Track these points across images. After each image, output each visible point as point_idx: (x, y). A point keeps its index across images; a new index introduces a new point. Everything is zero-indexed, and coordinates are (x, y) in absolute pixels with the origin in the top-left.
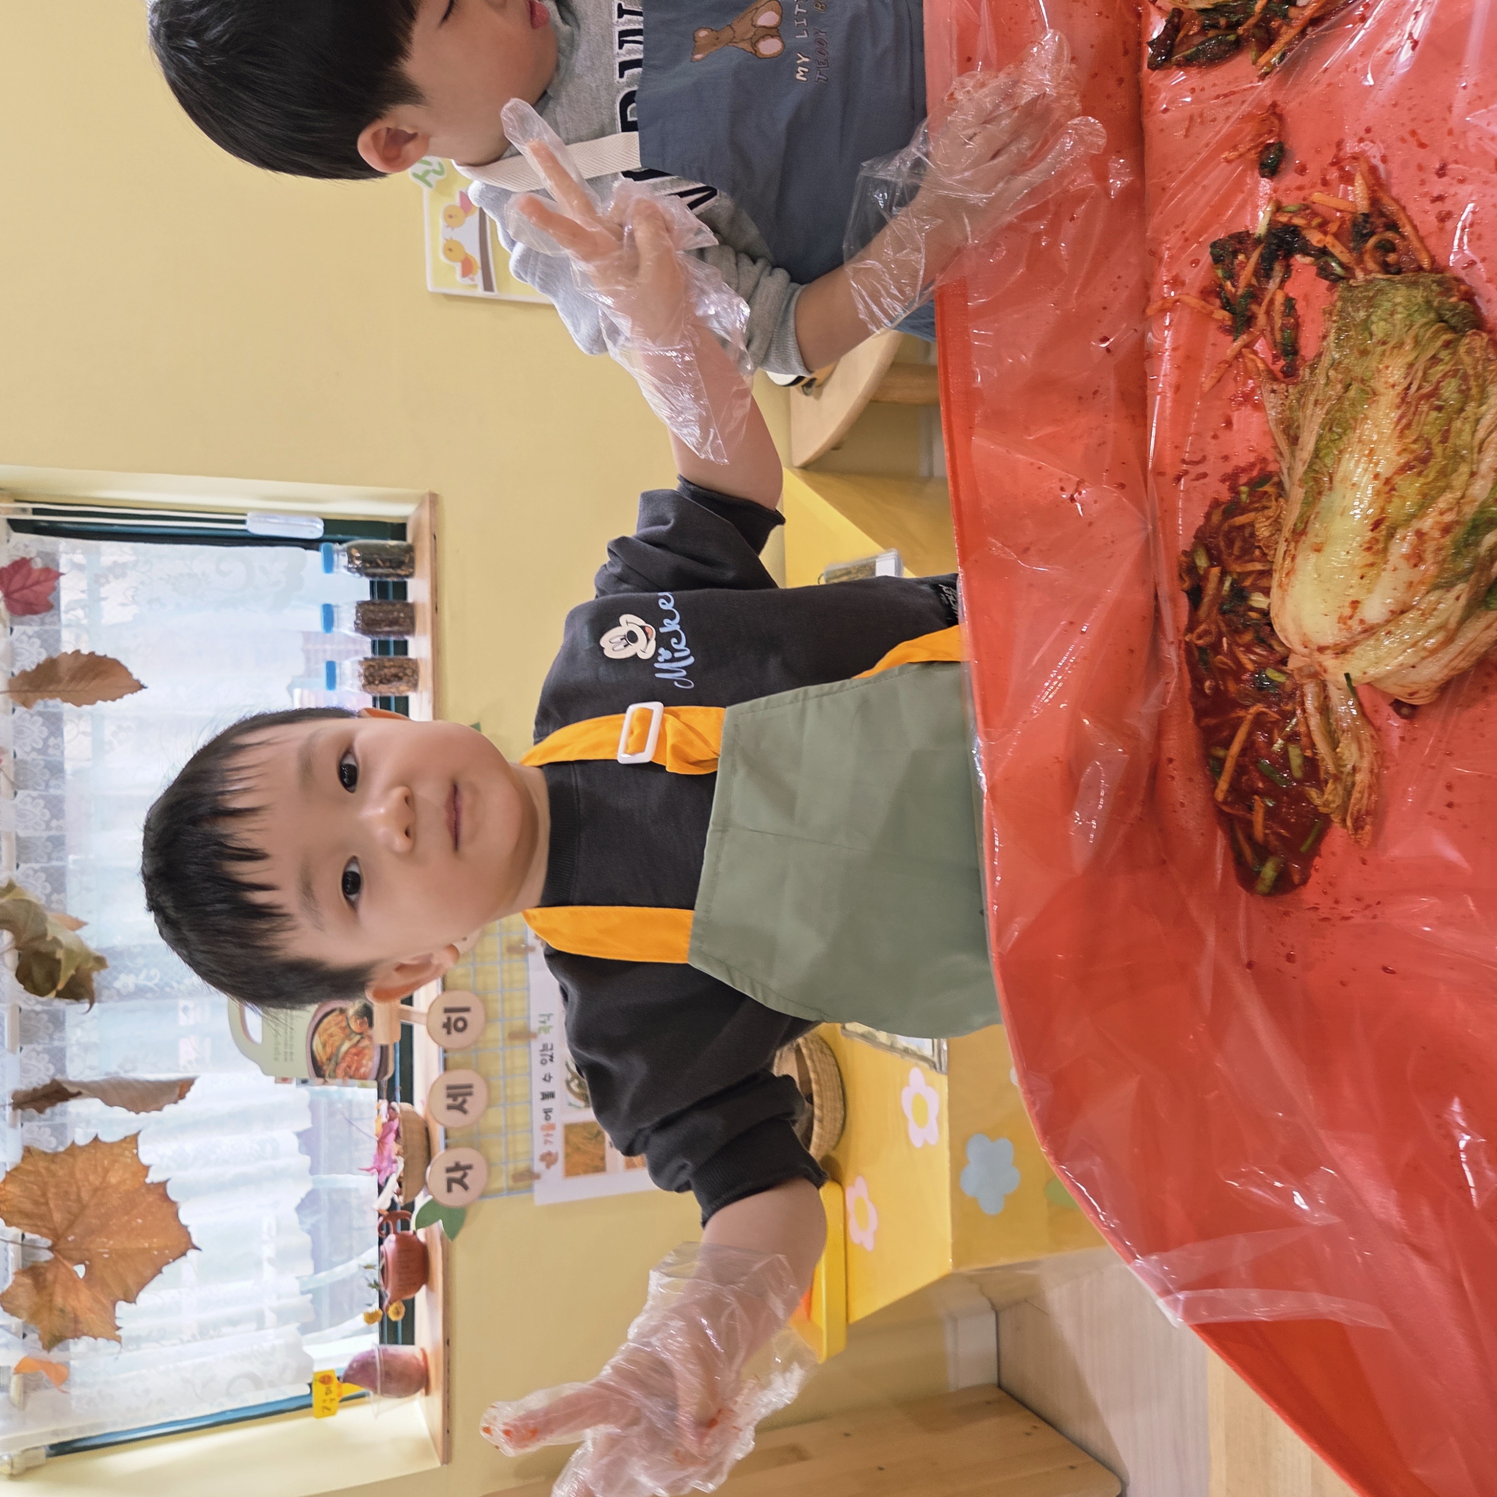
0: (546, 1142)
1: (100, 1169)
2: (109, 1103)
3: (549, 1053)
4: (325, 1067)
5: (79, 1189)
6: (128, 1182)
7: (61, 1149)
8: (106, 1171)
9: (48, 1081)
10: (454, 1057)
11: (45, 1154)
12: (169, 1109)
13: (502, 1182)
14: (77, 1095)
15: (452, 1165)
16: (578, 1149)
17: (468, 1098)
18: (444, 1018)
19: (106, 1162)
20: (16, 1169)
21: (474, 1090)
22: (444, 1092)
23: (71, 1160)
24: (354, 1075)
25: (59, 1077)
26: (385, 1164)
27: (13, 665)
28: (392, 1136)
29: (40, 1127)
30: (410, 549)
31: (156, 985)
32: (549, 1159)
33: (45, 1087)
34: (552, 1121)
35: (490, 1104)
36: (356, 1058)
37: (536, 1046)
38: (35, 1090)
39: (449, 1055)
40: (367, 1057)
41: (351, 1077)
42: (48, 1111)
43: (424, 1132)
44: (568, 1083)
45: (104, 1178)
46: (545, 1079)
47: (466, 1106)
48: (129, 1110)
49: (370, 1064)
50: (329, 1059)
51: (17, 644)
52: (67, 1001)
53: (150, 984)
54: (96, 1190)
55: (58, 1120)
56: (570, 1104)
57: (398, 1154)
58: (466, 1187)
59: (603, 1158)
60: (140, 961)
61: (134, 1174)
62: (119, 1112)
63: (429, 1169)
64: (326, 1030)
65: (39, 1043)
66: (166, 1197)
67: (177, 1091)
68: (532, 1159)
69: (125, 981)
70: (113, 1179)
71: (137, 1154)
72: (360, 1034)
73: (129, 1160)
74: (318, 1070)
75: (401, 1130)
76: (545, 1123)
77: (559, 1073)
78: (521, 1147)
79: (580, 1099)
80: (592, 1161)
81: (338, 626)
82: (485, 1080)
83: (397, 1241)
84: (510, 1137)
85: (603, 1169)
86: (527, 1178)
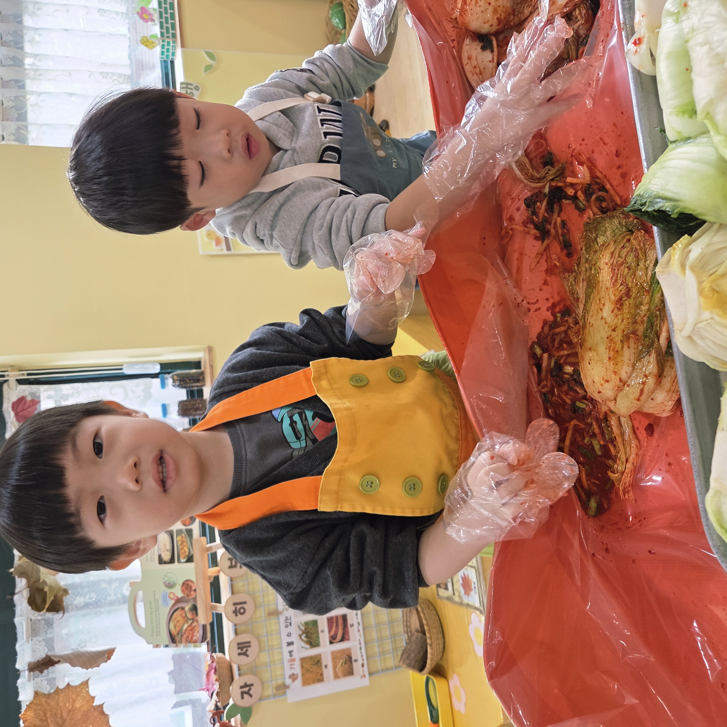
0: (291, 668)
1: (71, 700)
2: (73, 665)
3: (289, 621)
4: (176, 638)
5: (61, 711)
6: (85, 706)
7: (52, 691)
8: (74, 701)
9: (44, 656)
10: (241, 628)
11: (45, 694)
12: (103, 665)
13: (269, 691)
14: (59, 662)
15: (243, 684)
16: (309, 670)
17: (249, 649)
18: (233, 608)
19: (74, 696)
20: (31, 703)
21: (252, 644)
22: (236, 646)
23: (57, 696)
24: (190, 641)
25: (50, 654)
26: (210, 686)
28: (213, 671)
29: (42, 681)
30: (202, 373)
31: (94, 601)
32: (293, 677)
33: (43, 659)
34: (293, 657)
35: (260, 651)
36: (191, 632)
37: (282, 618)
38: (38, 661)
39: (238, 627)
40: (196, 631)
41: (189, 642)
42: (45, 671)
43: (229, 668)
44: (300, 636)
45: (73, 705)
46: (288, 635)
47: (248, 653)
48: (83, 668)
49: (198, 635)
50: (178, 634)
52: (53, 613)
53: (91, 601)
54: (70, 711)
55: (51, 676)
56: (302, 647)
57: (216, 680)
58: (251, 696)
59: (322, 674)
60: (86, 590)
61: (88, 702)
62: (78, 670)
63: (231, 688)
64: (176, 618)
65: (40, 636)
66: (103, 713)
67: (106, 655)
68: (285, 678)
69: (79, 601)
70: (77, 705)
71: (88, 691)
72: (192, 619)
73: (85, 694)
74: (173, 640)
75: (217, 667)
76: (290, 658)
77: (295, 631)
78: (279, 672)
79: (307, 644)
80: (316, 676)
81: (170, 414)
82: (257, 638)
83: (220, 725)
84: (272, 668)
85: (323, 680)
86: (283, 688)
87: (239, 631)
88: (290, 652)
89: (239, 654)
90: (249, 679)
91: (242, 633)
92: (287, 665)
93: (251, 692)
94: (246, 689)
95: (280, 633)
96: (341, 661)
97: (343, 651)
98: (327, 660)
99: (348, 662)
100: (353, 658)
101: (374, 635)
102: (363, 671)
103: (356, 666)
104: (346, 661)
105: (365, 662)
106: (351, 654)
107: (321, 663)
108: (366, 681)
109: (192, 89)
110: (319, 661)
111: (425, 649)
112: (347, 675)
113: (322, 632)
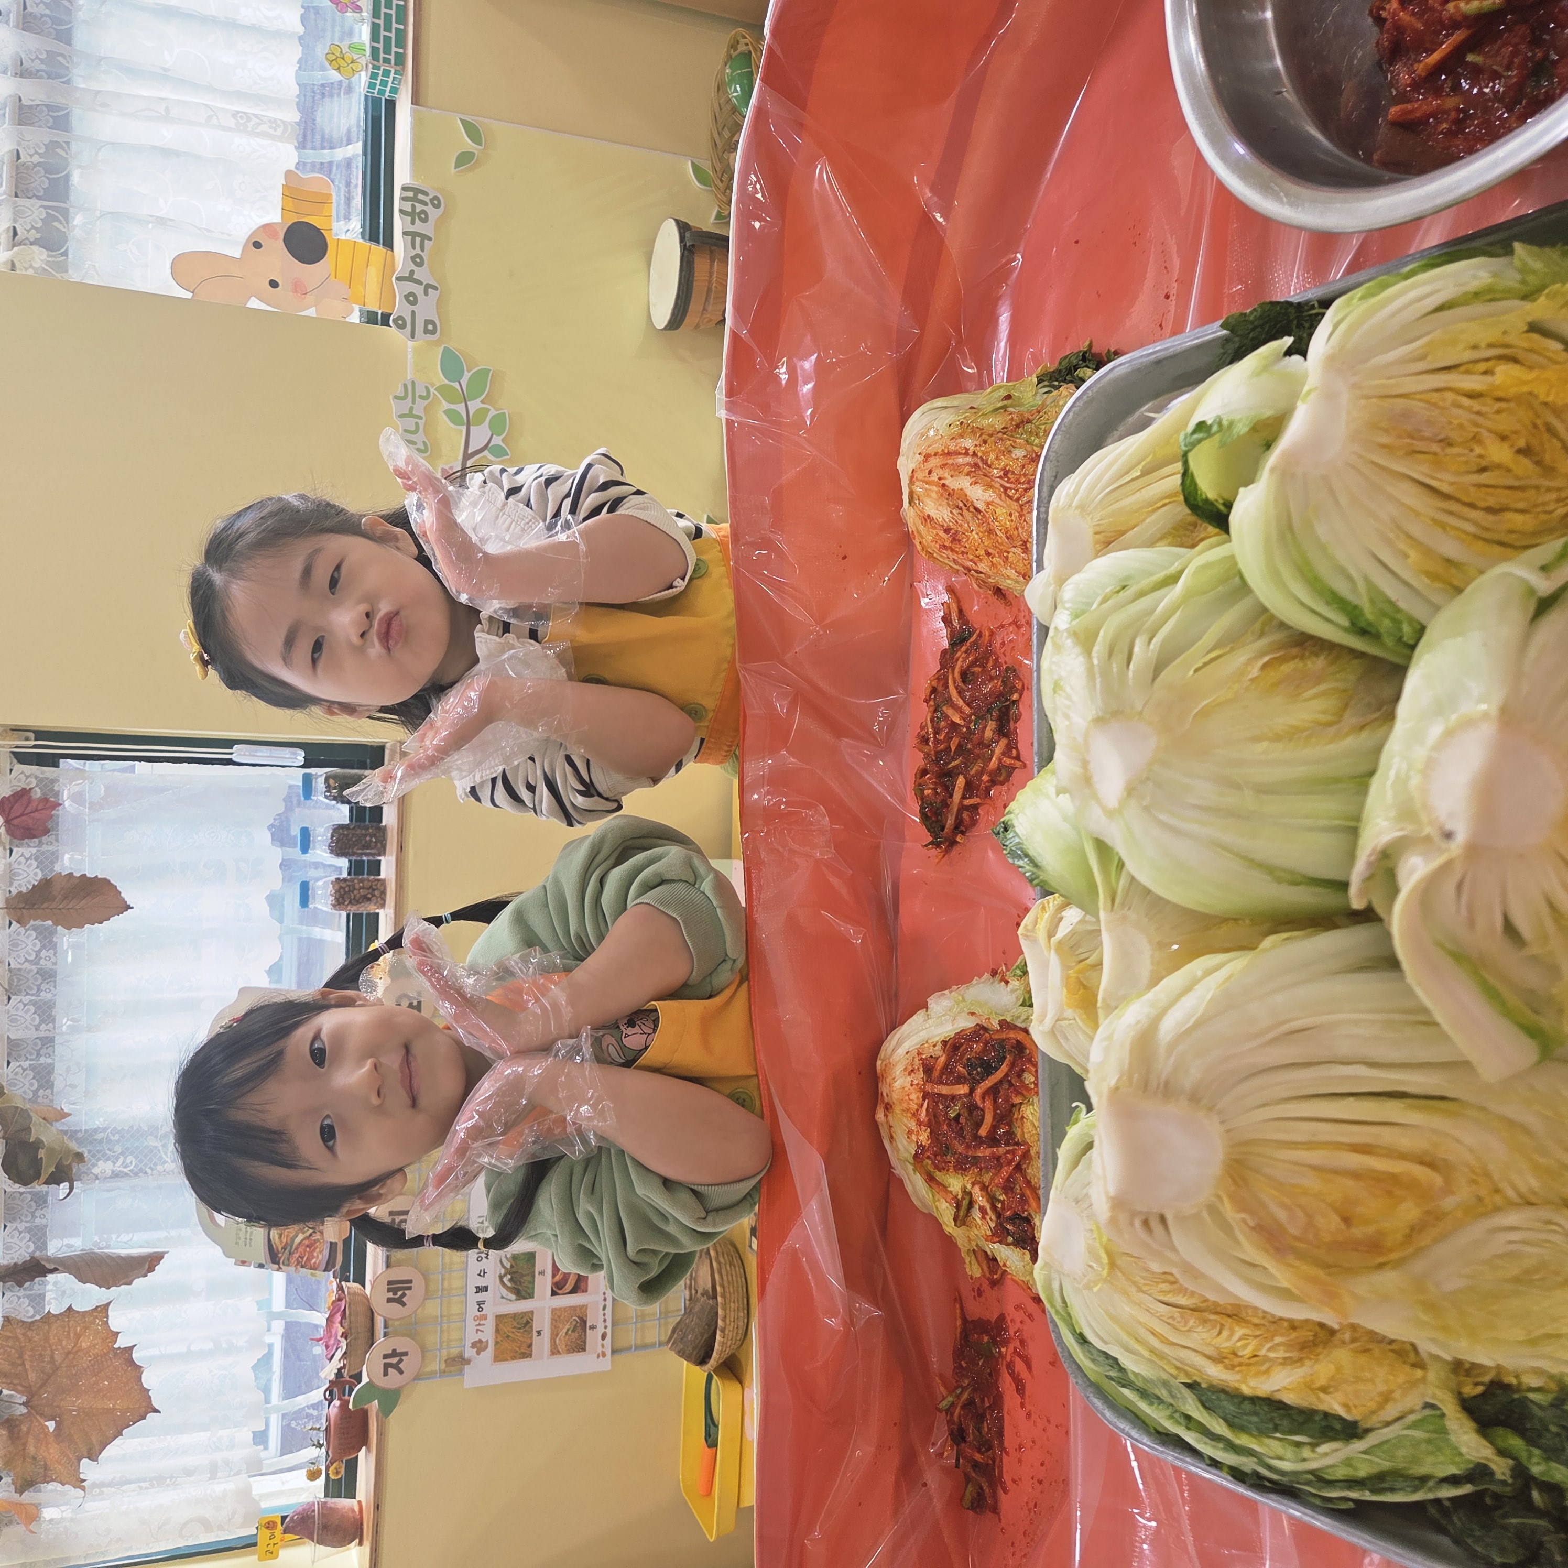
0: (478, 1331)
1: (72, 1335)
2: (82, 1279)
4: (280, 1255)
6: (99, 1345)
7: (38, 1318)
8: (78, 1337)
9: (28, 1257)
11: (23, 1322)
12: (137, 1282)
13: (434, 1365)
14: (54, 1270)
15: (389, 1352)
16: (508, 1337)
17: (406, 1292)
19: (78, 1329)
21: (414, 1285)
22: (386, 1286)
23: (46, 1327)
24: (306, 1264)
25: (38, 1254)
26: (332, 1342)
27: (11, 884)
28: (338, 1318)
29: (19, 1298)
31: (131, 1170)
32: (479, 1346)
33: (25, 1262)
34: (484, 1312)
36: (308, 1250)
40: (318, 1250)
41: (302, 1267)
42: (27, 1283)
43: (369, 1314)
44: (501, 1277)
45: (76, 1343)
46: (479, 1275)
47: (404, 1299)
48: (100, 1286)
49: (320, 1257)
50: (284, 1248)
51: (15, 866)
52: (50, 1185)
53: (126, 1170)
54: (68, 1353)
55: (36, 1291)
56: (502, 1297)
57: (345, 1335)
58: (401, 1372)
59: (530, 1346)
60: (118, 1149)
61: (104, 1340)
62: (91, 1287)
63: (368, 1354)
65: (22, 1222)
66: (132, 1362)
67: (147, 1266)
68: (464, 1346)
69: (103, 1167)
70: (84, 1344)
71: (107, 1322)
73: (100, 1327)
74: (274, 1257)
75: (347, 1311)
76: (478, 1314)
77: (493, 1269)
78: (455, 1335)
79: (511, 1292)
80: (519, 1348)
81: (314, 848)
82: (423, 1275)
83: (341, 1406)
84: (445, 1326)
85: (530, 1355)
86: (458, 1362)
87: (393, 1259)
88: (480, 1304)
89: (389, 1300)
90: (400, 1344)
91: (399, 1264)
92: (471, 1325)
93: (401, 1366)
94: (394, 1360)
95: (466, 1270)
96: (567, 1327)
97: (573, 1308)
98: (542, 1322)
99: (579, 1329)
100: (588, 1324)
102: (603, 1346)
103: (592, 1338)
104: (575, 1326)
105: (609, 1331)
106: (586, 1316)
107: (531, 1327)
108: (605, 1364)
109: (426, 204)
110: (528, 1322)
111: (713, 1328)
112: (574, 1351)
113: (540, 1273)
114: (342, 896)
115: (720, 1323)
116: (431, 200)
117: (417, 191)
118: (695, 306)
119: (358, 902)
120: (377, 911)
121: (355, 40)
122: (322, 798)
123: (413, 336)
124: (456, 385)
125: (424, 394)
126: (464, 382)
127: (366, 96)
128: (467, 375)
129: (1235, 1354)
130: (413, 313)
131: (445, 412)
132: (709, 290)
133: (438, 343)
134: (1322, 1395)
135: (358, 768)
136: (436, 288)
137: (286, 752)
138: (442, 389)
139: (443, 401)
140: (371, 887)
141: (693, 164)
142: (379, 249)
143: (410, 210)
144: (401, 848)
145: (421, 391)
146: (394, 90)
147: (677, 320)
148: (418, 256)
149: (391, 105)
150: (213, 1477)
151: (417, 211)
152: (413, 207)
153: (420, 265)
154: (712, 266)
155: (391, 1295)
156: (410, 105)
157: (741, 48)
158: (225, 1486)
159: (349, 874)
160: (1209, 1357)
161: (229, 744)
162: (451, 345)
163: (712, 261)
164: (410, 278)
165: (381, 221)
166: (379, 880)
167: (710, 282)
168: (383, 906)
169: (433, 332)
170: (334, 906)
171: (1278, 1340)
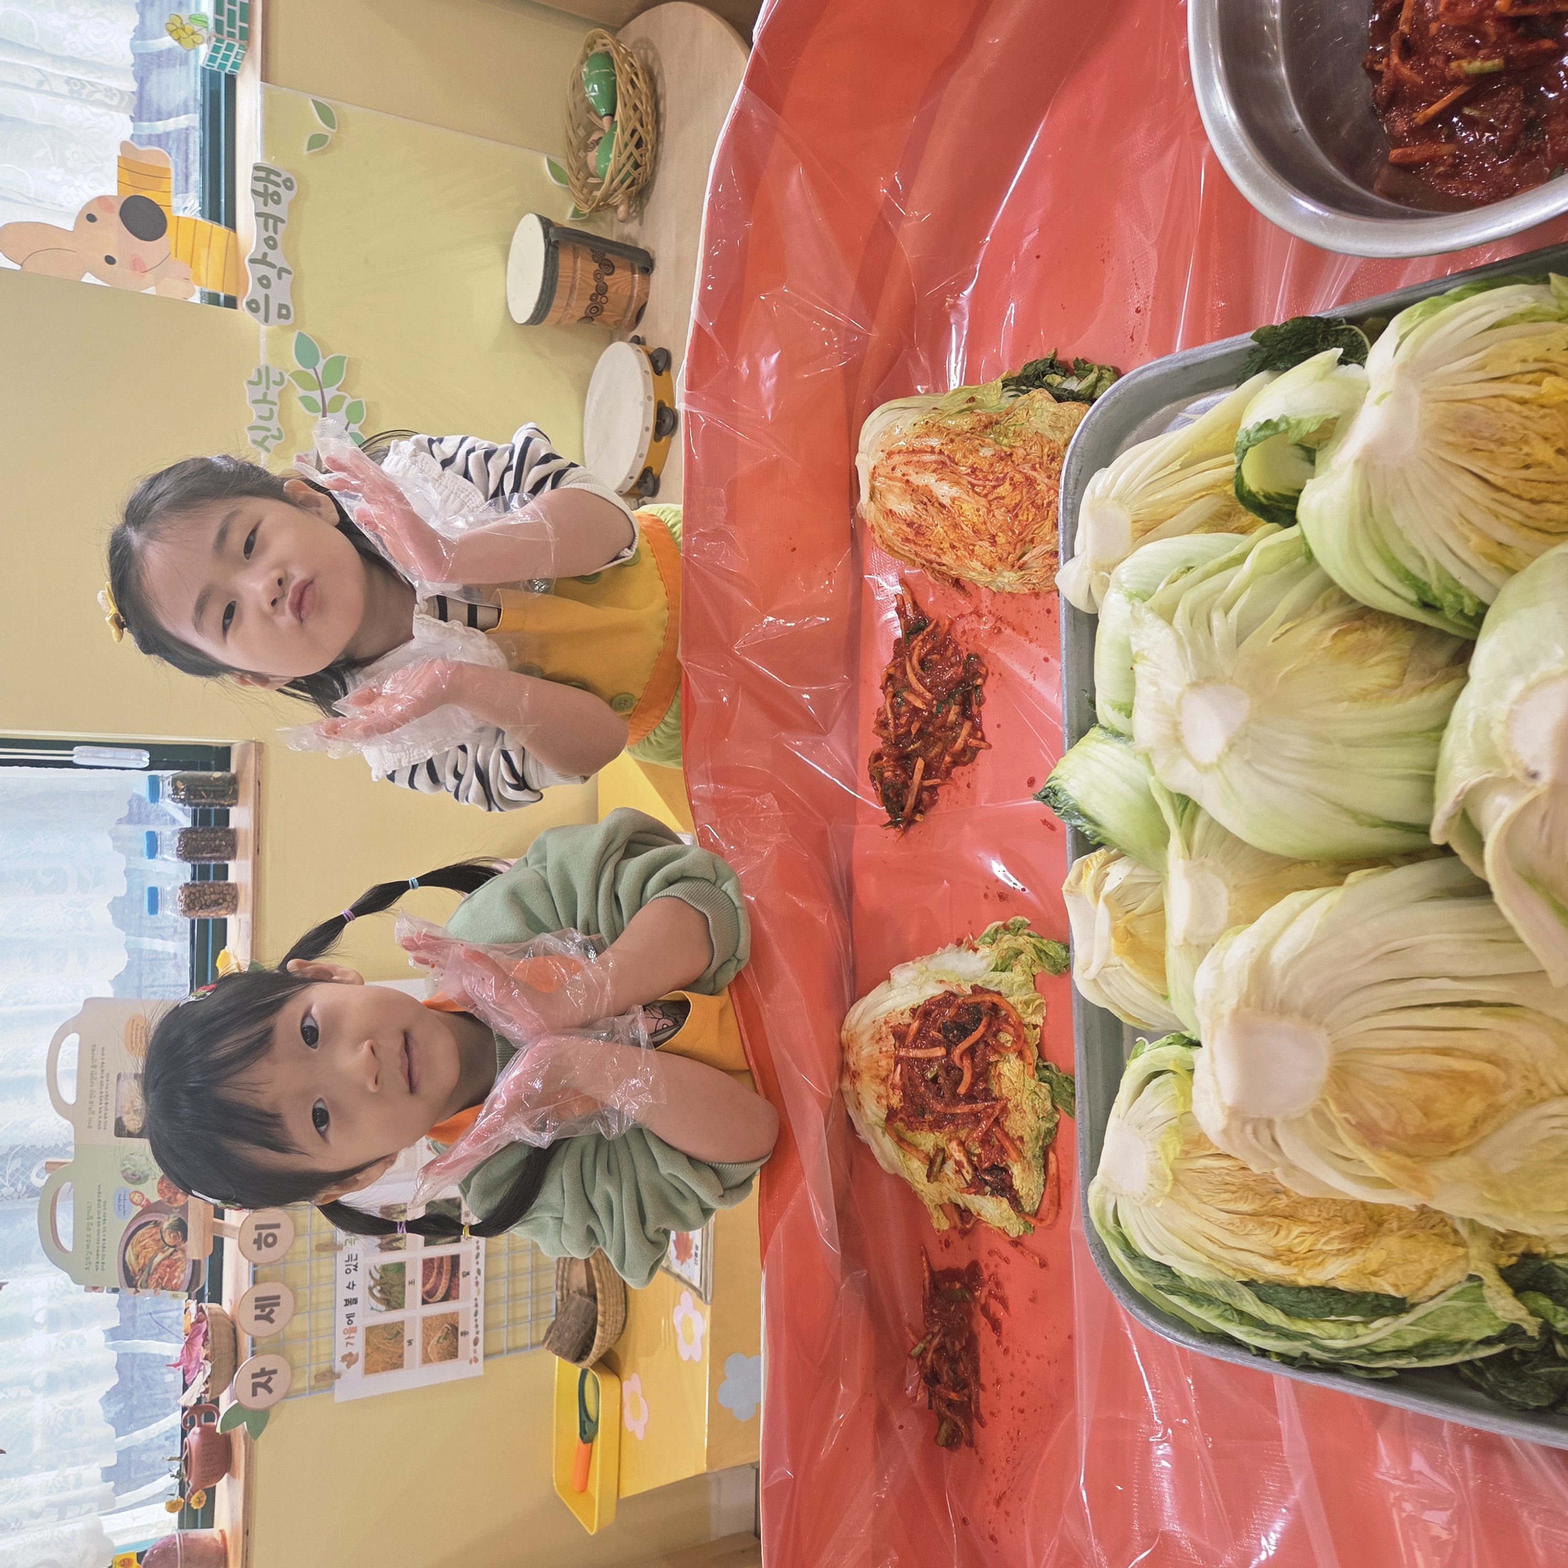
0: (348, 1344)
3: (354, 1263)
4: (137, 1278)
10: (262, 1272)
13: (304, 1382)
15: (258, 1371)
16: (379, 1348)
17: (276, 1308)
18: (254, 1235)
21: (282, 1300)
22: (251, 1304)
24: (165, 1286)
26: (192, 1365)
28: (200, 1338)
30: (234, 780)
32: (349, 1359)
34: (354, 1325)
36: (168, 1269)
37: (342, 1257)
39: (259, 1269)
41: (162, 1288)
43: (232, 1333)
44: (370, 1289)
46: (348, 1287)
47: (272, 1316)
49: (182, 1277)
56: (372, 1309)
57: (206, 1358)
58: (270, 1391)
59: (401, 1356)
63: (235, 1375)
64: (139, 1242)
68: (334, 1360)
72: (174, 1247)
74: (130, 1281)
75: (209, 1332)
76: (348, 1326)
77: (362, 1280)
78: (324, 1350)
79: (382, 1303)
80: (390, 1359)
81: (161, 853)
82: (292, 1290)
83: (201, 1433)
84: (314, 1342)
85: (401, 1366)
86: (328, 1377)
87: (259, 1274)
88: (349, 1316)
89: (257, 1318)
90: (268, 1361)
91: (266, 1279)
92: (341, 1338)
93: (270, 1384)
94: (263, 1380)
95: (335, 1283)
96: (439, 1334)
97: (444, 1316)
98: (414, 1332)
99: (451, 1336)
100: (460, 1331)
101: (503, 1290)
102: (475, 1351)
103: (464, 1344)
104: (446, 1334)
105: (481, 1336)
106: (457, 1322)
107: (402, 1337)
108: (478, 1369)
109: (278, 185)
110: (399, 1333)
111: (589, 1326)
112: (446, 1359)
113: (411, 1283)
114: (192, 901)
115: (600, 1318)
116: (284, 182)
117: (269, 171)
118: (558, 302)
119: (208, 906)
120: (228, 917)
121: (193, 12)
122: (168, 801)
123: (266, 320)
124: (311, 372)
125: (278, 379)
126: (320, 368)
127: (203, 69)
128: (322, 363)
129: (1290, 1251)
130: (267, 297)
131: (303, 399)
132: (573, 287)
133: (292, 328)
134: (1373, 1278)
135: (202, 770)
136: (289, 272)
137: (132, 753)
138: (296, 375)
139: (299, 389)
140: (222, 892)
141: (549, 160)
142: (221, 230)
143: (262, 190)
144: (258, 850)
145: (274, 377)
146: (235, 65)
147: (539, 316)
148: (270, 238)
149: (231, 80)
150: (62, 1517)
151: (270, 191)
152: (266, 187)
153: (274, 247)
154: (575, 263)
155: (258, 1312)
156: (259, 82)
157: (598, 48)
158: (74, 1526)
159: (193, 878)
160: (1264, 1256)
161: (69, 745)
162: (305, 332)
163: (576, 258)
164: (262, 261)
165: (223, 200)
166: (229, 885)
167: (574, 278)
168: (234, 910)
169: (287, 317)
170: (184, 912)
171: (1334, 1233)
